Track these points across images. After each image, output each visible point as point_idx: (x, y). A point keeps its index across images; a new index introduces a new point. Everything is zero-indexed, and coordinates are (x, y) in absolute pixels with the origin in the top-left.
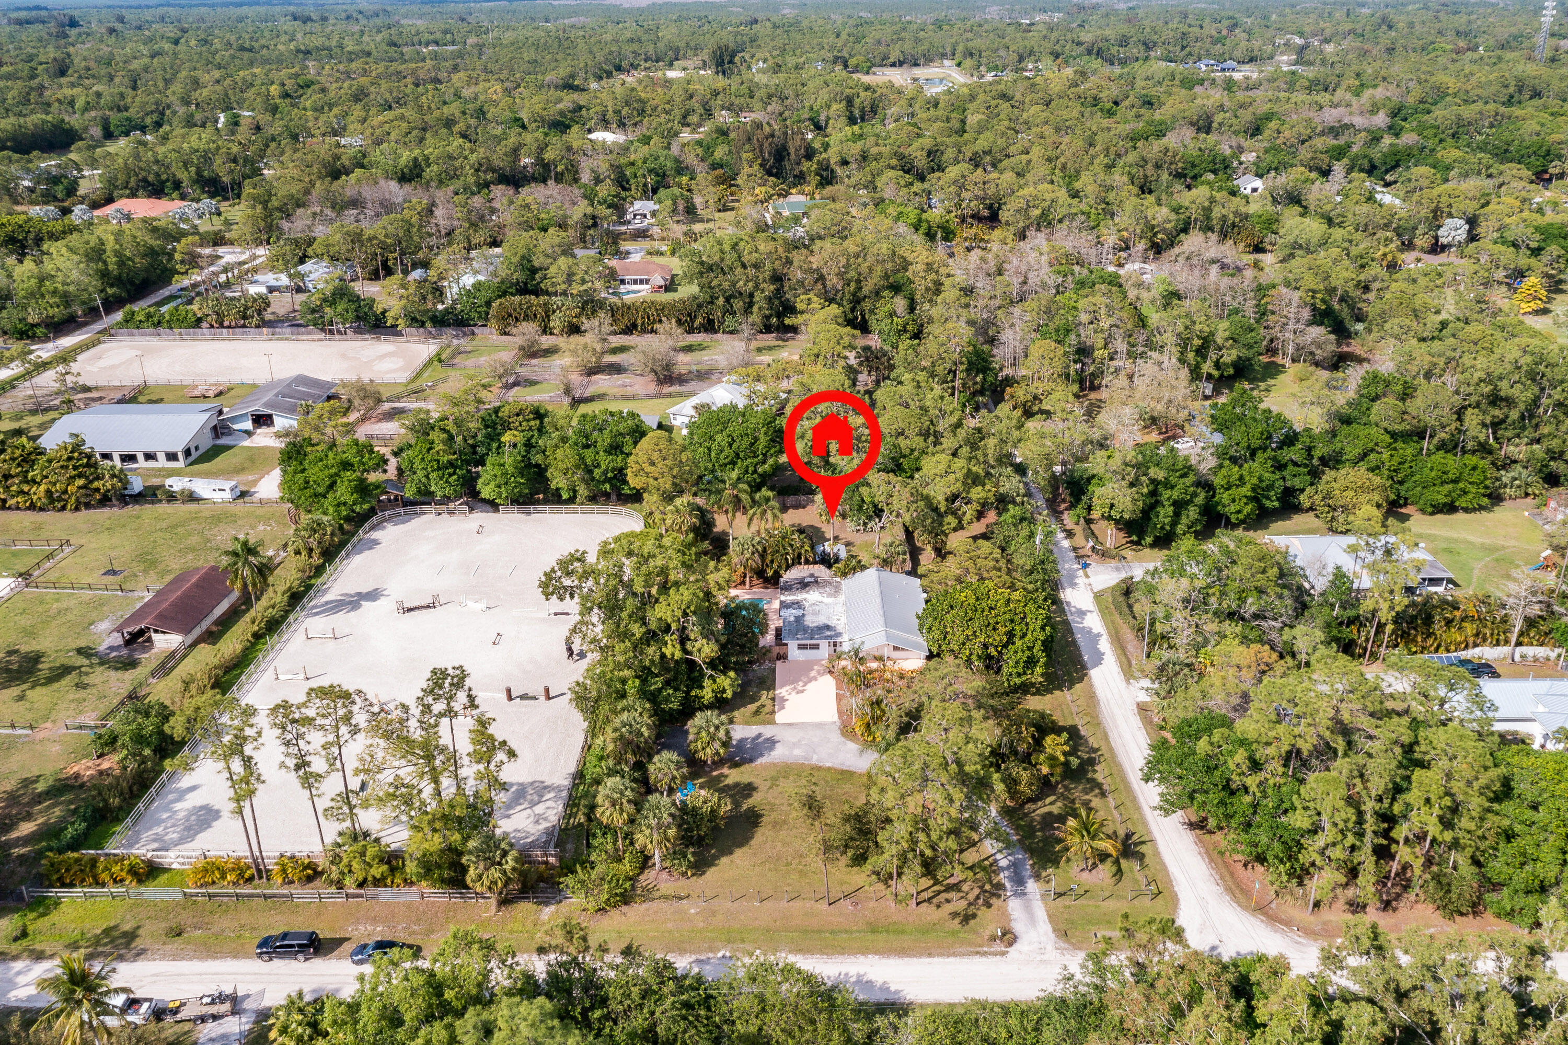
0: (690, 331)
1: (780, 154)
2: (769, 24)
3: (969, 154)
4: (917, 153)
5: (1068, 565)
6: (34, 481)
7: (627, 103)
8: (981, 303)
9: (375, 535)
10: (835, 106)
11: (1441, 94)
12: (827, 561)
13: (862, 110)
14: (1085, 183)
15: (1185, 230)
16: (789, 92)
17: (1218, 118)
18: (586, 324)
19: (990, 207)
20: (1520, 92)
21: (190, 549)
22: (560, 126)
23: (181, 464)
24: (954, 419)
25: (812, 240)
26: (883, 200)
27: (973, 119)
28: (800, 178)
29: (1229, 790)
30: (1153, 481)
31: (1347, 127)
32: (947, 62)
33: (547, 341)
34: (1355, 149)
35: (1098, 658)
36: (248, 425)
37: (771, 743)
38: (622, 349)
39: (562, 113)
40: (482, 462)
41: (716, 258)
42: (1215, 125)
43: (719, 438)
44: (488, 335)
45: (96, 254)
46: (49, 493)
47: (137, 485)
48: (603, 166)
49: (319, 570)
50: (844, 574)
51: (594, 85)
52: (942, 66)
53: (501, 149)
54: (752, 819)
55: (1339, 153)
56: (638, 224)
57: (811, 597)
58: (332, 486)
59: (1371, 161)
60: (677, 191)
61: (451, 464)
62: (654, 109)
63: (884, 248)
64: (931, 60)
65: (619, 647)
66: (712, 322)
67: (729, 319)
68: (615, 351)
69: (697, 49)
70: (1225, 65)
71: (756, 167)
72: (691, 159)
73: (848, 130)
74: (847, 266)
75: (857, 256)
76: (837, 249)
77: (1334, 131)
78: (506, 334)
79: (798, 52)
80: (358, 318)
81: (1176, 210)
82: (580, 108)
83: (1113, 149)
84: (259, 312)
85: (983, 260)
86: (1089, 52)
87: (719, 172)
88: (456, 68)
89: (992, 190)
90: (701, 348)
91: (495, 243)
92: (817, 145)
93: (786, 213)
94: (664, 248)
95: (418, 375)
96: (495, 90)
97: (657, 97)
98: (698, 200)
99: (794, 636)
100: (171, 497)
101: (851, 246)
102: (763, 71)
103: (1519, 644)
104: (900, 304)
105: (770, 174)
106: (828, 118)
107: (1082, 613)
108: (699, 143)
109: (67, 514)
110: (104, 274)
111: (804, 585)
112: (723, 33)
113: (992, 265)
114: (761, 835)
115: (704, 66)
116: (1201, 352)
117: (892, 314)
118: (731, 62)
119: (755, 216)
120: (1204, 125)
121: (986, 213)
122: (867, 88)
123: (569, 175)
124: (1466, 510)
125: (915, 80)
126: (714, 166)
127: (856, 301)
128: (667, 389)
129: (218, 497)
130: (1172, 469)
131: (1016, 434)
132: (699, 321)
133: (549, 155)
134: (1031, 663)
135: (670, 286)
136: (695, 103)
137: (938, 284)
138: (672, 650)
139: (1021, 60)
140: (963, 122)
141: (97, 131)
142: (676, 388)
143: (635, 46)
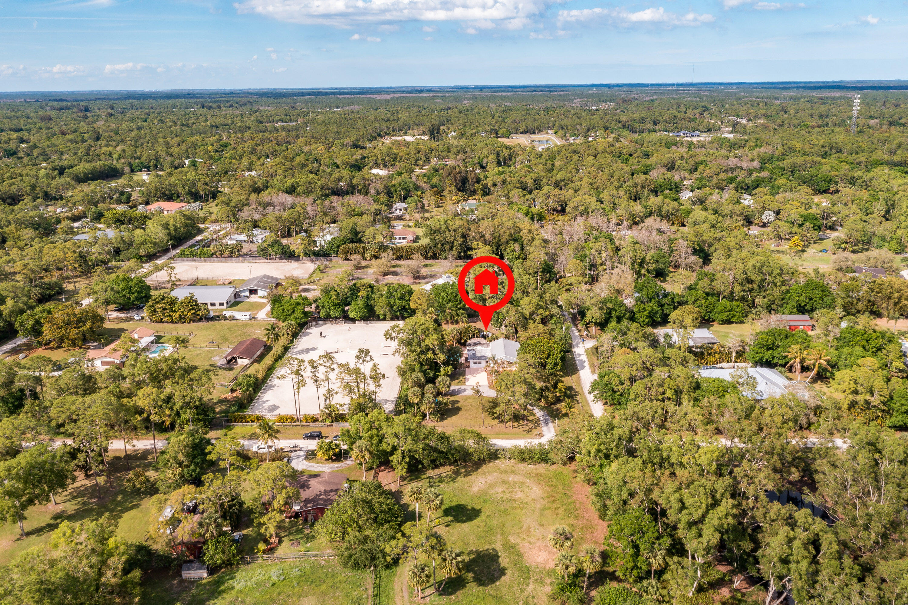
0: (426, 258)
1: (464, 181)
2: (457, 111)
3: (553, 181)
4: (529, 182)
5: (576, 340)
6: (175, 311)
7: (388, 155)
8: (551, 246)
9: (309, 331)
10: (491, 157)
11: (793, 150)
12: (484, 337)
13: (504, 158)
14: (605, 195)
15: (650, 215)
16: (468, 149)
17: (677, 163)
18: (382, 255)
19: (562, 206)
20: (831, 150)
21: (238, 335)
22: (357, 167)
23: (225, 307)
24: (534, 287)
25: (479, 220)
26: (512, 203)
27: (558, 164)
28: (474, 192)
29: (614, 392)
30: (609, 308)
31: (737, 167)
32: (550, 131)
33: (364, 263)
34: (739, 179)
35: (583, 367)
36: (247, 294)
37: (464, 390)
38: (397, 266)
39: (356, 160)
40: (349, 304)
41: (438, 227)
42: (676, 167)
43: (442, 294)
44: (338, 260)
45: (166, 226)
46: (180, 315)
47: (212, 314)
48: (381, 188)
49: (292, 341)
50: (491, 341)
51: (368, 145)
52: (547, 134)
53: (332, 179)
54: (459, 409)
55: (731, 180)
56: (398, 213)
57: (478, 348)
58: (294, 311)
59: (746, 184)
60: (416, 199)
61: (338, 304)
62: (401, 158)
63: (511, 223)
64: (542, 130)
65: (412, 355)
66: (435, 254)
67: (443, 253)
68: (394, 267)
69: (419, 124)
70: (693, 134)
71: (453, 187)
72: (421, 183)
73: (497, 169)
74: (494, 231)
75: (498, 227)
76: (490, 224)
77: (732, 170)
78: (348, 260)
79: (472, 127)
80: (282, 253)
81: (646, 207)
82: (365, 158)
83: (622, 179)
84: (238, 251)
85: (554, 228)
86: (624, 127)
87: (435, 189)
88: (298, 137)
89: (562, 198)
90: (431, 265)
91: (334, 222)
92: (481, 177)
93: (467, 208)
94: (411, 224)
95: (311, 276)
96: (321, 149)
97: (402, 152)
98: (426, 203)
99: (472, 359)
100: (225, 319)
101: (496, 223)
102: (455, 138)
103: (735, 362)
104: (517, 246)
105: (459, 190)
106: (487, 163)
107: (580, 355)
108: (425, 175)
109: (186, 324)
110: (169, 234)
111: (475, 344)
112: (433, 116)
113: (557, 231)
114: (461, 413)
115: (424, 134)
116: (641, 265)
117: (513, 251)
118: (438, 133)
119: (453, 210)
120: (671, 167)
121: (560, 208)
122: (507, 147)
123: (366, 191)
124: (736, 323)
125: (533, 141)
126: (433, 187)
127: (498, 246)
128: (417, 281)
129: (244, 318)
130: (616, 304)
131: (557, 292)
132: (430, 254)
133: (354, 182)
134: (556, 364)
135: (417, 239)
136: (421, 155)
137: (533, 239)
138: (430, 355)
139: (588, 130)
140: (553, 165)
141: (127, 169)
142: (421, 281)
143: (387, 124)
